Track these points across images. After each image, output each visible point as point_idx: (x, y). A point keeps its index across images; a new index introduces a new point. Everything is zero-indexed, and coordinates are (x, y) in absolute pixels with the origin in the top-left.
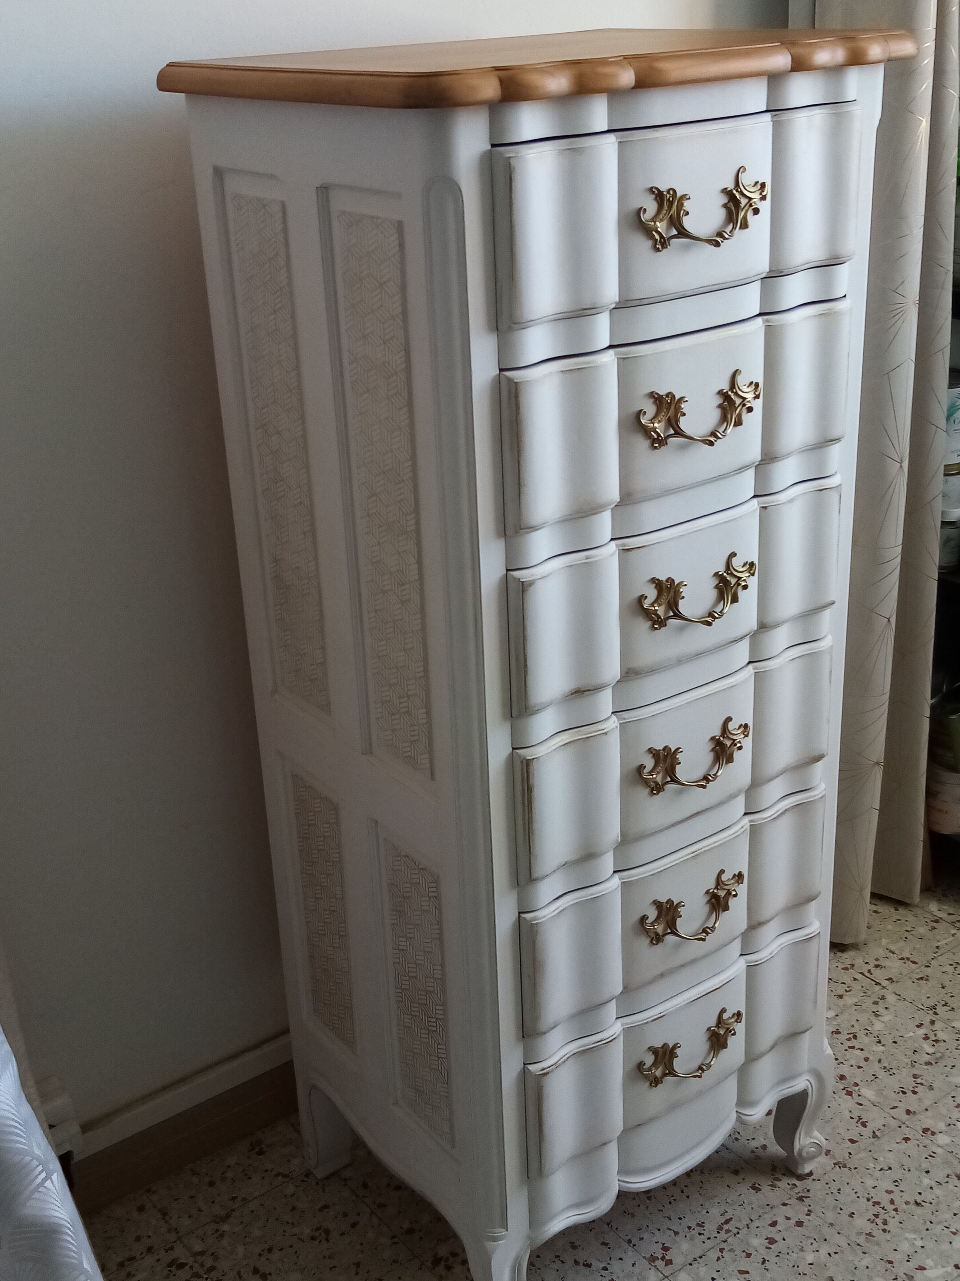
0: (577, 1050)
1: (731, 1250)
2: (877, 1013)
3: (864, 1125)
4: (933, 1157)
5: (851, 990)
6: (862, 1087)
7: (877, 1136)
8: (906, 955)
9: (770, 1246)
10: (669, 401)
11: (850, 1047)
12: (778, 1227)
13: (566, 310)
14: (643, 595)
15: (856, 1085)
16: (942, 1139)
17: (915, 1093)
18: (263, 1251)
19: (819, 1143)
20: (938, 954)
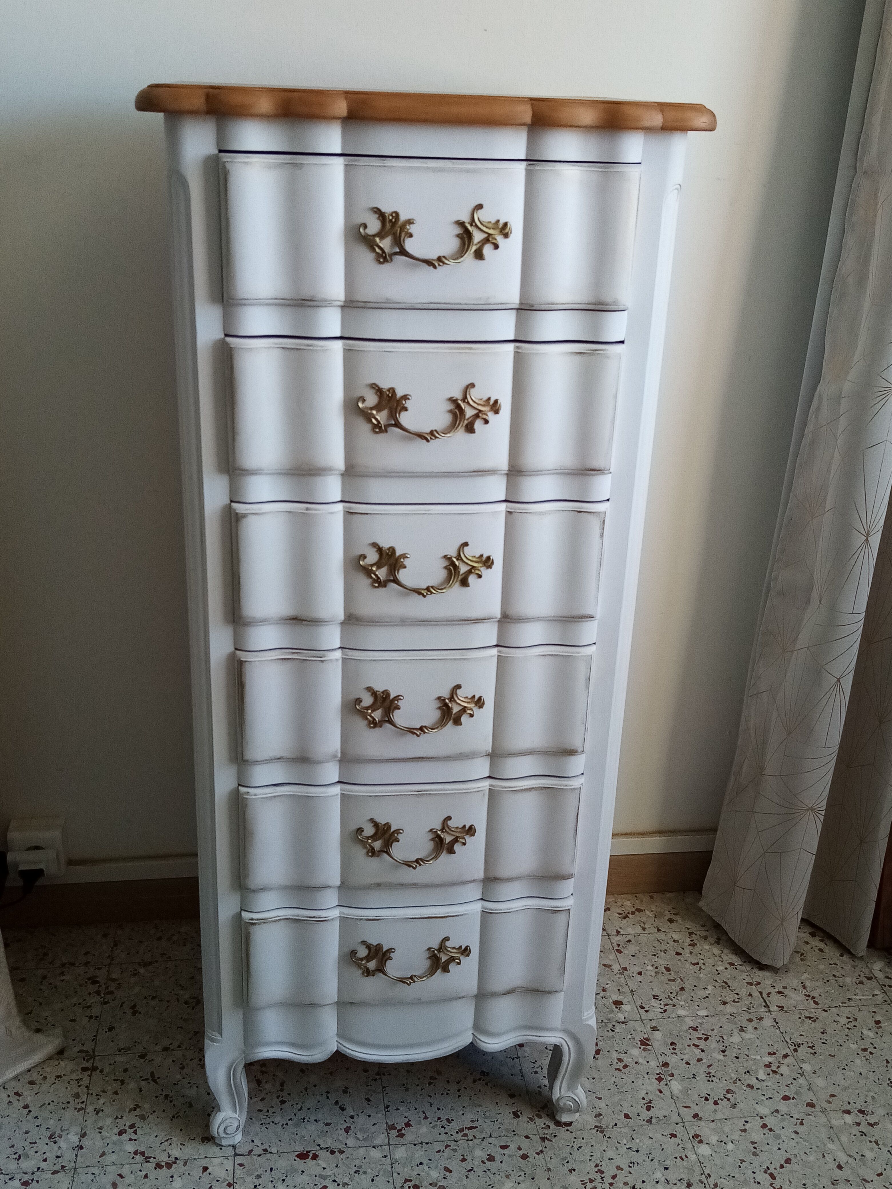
0: (291, 917)
1: (455, 1150)
2: (745, 1029)
3: (648, 1109)
4: (683, 1159)
5: (738, 1002)
6: (675, 1080)
7: (651, 1122)
8: (815, 994)
9: (486, 1161)
10: (390, 395)
11: (694, 1045)
12: (506, 1151)
13: (286, 297)
14: (362, 555)
15: (672, 1075)
16: (704, 1150)
17: (716, 1103)
18: (149, 996)
19: (578, 1101)
20: (844, 1005)
